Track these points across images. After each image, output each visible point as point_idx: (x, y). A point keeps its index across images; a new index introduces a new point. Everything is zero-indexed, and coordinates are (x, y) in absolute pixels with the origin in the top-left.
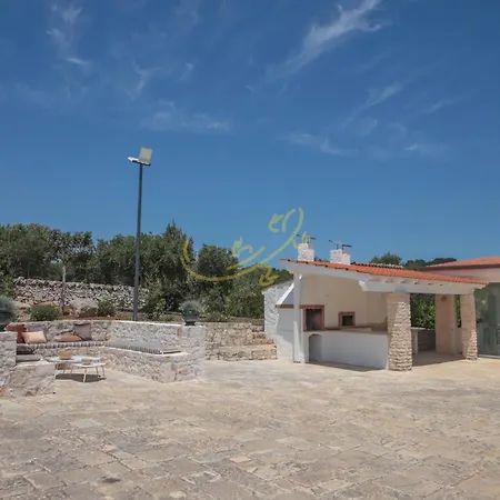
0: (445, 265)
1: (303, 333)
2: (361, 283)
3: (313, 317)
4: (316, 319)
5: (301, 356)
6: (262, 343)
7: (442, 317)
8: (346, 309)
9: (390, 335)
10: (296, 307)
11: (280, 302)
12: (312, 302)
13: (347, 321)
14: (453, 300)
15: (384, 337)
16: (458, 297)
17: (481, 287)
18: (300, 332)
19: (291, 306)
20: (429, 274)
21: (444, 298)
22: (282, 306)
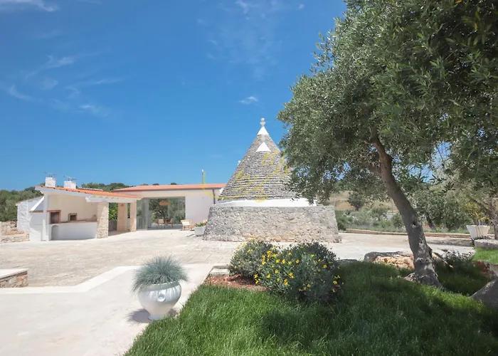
0: (126, 189)
1: (48, 225)
2: (86, 198)
3: (54, 217)
4: (56, 218)
5: (46, 237)
6: (16, 233)
7: (122, 213)
8: (73, 212)
9: (99, 223)
10: (45, 211)
11: (33, 209)
12: (54, 208)
13: (73, 218)
14: (127, 205)
15: (95, 224)
16: (129, 204)
17: (139, 199)
18: (46, 224)
19: (42, 211)
20: (115, 194)
21: (123, 205)
22: (34, 211)
